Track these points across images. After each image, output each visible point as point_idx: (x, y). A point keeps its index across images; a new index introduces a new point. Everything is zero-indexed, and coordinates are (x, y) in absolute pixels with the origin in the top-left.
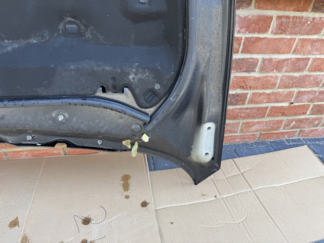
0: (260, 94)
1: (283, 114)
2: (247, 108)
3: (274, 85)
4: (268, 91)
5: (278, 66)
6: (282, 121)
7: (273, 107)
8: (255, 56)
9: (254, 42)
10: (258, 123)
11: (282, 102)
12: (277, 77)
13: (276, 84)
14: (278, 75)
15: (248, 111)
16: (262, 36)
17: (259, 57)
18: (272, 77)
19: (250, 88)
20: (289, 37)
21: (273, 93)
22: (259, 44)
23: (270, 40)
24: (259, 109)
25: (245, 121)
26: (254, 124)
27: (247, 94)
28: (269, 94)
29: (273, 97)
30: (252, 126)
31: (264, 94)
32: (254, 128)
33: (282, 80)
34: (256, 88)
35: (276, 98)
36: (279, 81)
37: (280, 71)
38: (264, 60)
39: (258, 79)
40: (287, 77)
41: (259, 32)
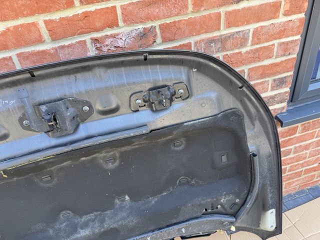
0: (296, 165)
1: (315, 171)
2: (288, 175)
3: (305, 158)
4: (301, 162)
5: (306, 147)
6: (314, 175)
7: (306, 169)
8: (289, 148)
9: (288, 142)
10: (296, 181)
11: (313, 164)
12: (306, 153)
13: (306, 157)
14: (307, 151)
15: (288, 176)
16: (292, 137)
17: (292, 147)
18: (303, 154)
19: (288, 164)
20: (311, 131)
21: (305, 162)
22: (292, 141)
23: (298, 137)
24: (296, 173)
25: (287, 182)
26: (293, 182)
27: (286, 168)
28: (303, 163)
29: (306, 164)
30: (292, 184)
31: (298, 164)
32: (294, 184)
33: (310, 153)
34: (292, 163)
35: (308, 164)
36: (308, 155)
37: (308, 150)
38: (295, 148)
39: (293, 158)
40: (313, 151)
41: (290, 136)
